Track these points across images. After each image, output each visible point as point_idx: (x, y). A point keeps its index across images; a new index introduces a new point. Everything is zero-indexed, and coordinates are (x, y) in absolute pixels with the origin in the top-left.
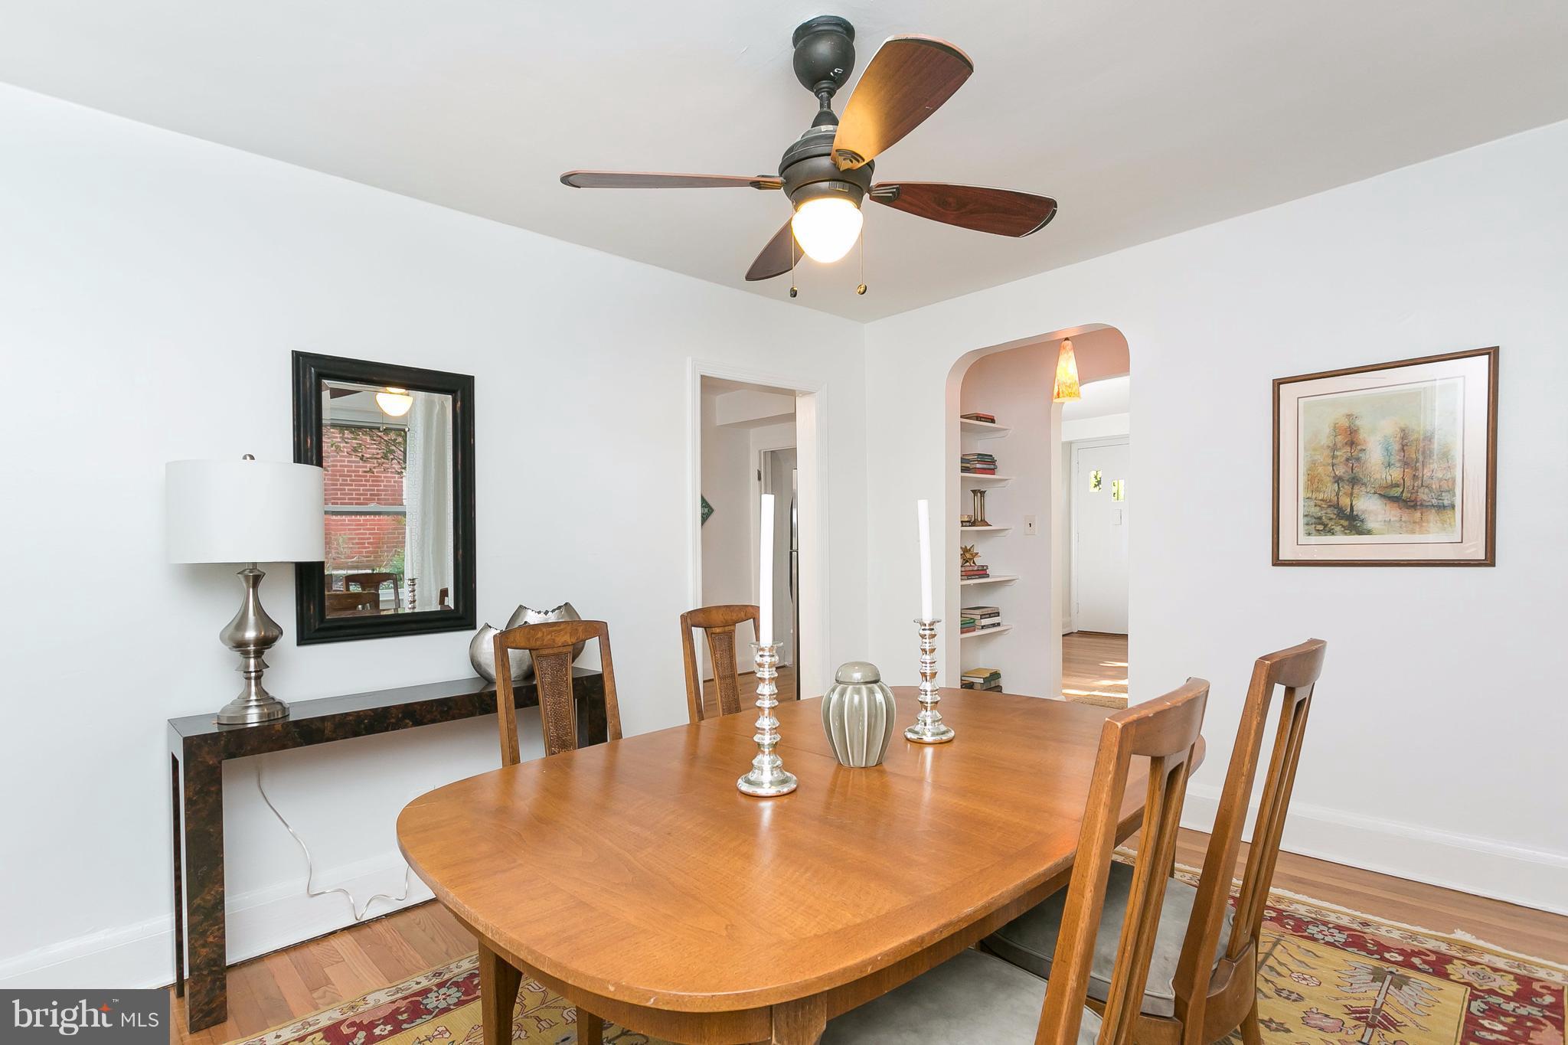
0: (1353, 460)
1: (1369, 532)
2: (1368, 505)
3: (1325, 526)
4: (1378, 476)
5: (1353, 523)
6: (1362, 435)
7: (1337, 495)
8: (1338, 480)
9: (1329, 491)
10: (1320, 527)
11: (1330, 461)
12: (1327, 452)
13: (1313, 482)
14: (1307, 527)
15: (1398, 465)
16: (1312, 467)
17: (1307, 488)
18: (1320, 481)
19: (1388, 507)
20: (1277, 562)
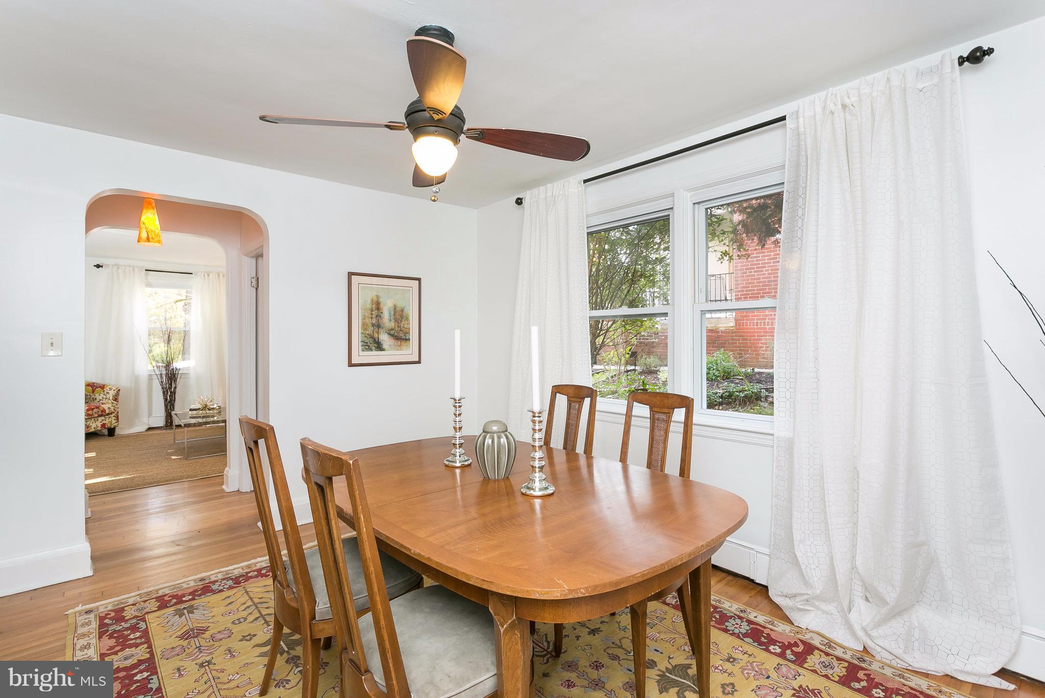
0: (379, 316)
1: (383, 350)
2: (384, 338)
3: (369, 346)
4: (387, 325)
5: (379, 347)
6: (382, 305)
7: (373, 332)
8: (373, 325)
9: (370, 330)
10: (367, 347)
11: (370, 316)
12: (369, 311)
13: (364, 326)
14: (362, 347)
15: (393, 320)
16: (364, 318)
17: (362, 328)
18: (367, 325)
19: (390, 339)
20: (351, 365)
